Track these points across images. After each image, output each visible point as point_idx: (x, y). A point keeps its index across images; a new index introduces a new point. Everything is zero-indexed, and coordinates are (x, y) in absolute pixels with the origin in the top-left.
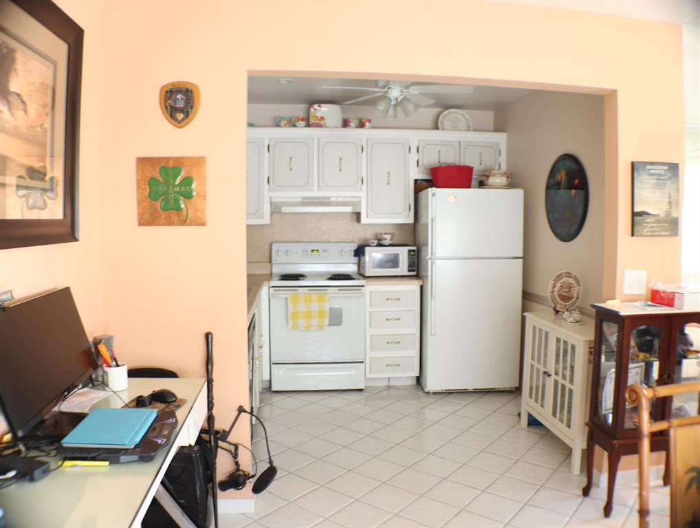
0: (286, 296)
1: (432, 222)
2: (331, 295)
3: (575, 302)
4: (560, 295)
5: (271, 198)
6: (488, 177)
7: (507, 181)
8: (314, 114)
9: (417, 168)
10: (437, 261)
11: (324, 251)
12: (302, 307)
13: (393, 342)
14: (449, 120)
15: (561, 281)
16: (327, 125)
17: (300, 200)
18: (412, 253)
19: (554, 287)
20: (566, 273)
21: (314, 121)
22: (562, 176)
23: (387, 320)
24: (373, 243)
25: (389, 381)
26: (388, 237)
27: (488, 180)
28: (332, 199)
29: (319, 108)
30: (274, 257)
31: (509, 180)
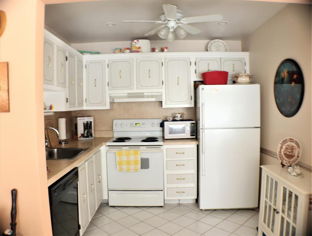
0: (115, 151)
1: (202, 106)
2: (142, 151)
3: (297, 159)
4: (285, 154)
5: (110, 94)
6: (237, 77)
7: (250, 80)
8: (134, 46)
9: (195, 74)
10: (205, 130)
11: (143, 124)
12: (124, 158)
13: (181, 179)
14: (214, 46)
15: (286, 144)
16: (142, 51)
17: (126, 95)
18: (193, 125)
19: (281, 148)
20: (289, 139)
21: (134, 50)
22: (285, 74)
23: (177, 165)
24: (170, 119)
25: (179, 201)
26: (179, 116)
27: (237, 79)
28: (145, 94)
29: (137, 42)
30: (114, 128)
31: (251, 79)
